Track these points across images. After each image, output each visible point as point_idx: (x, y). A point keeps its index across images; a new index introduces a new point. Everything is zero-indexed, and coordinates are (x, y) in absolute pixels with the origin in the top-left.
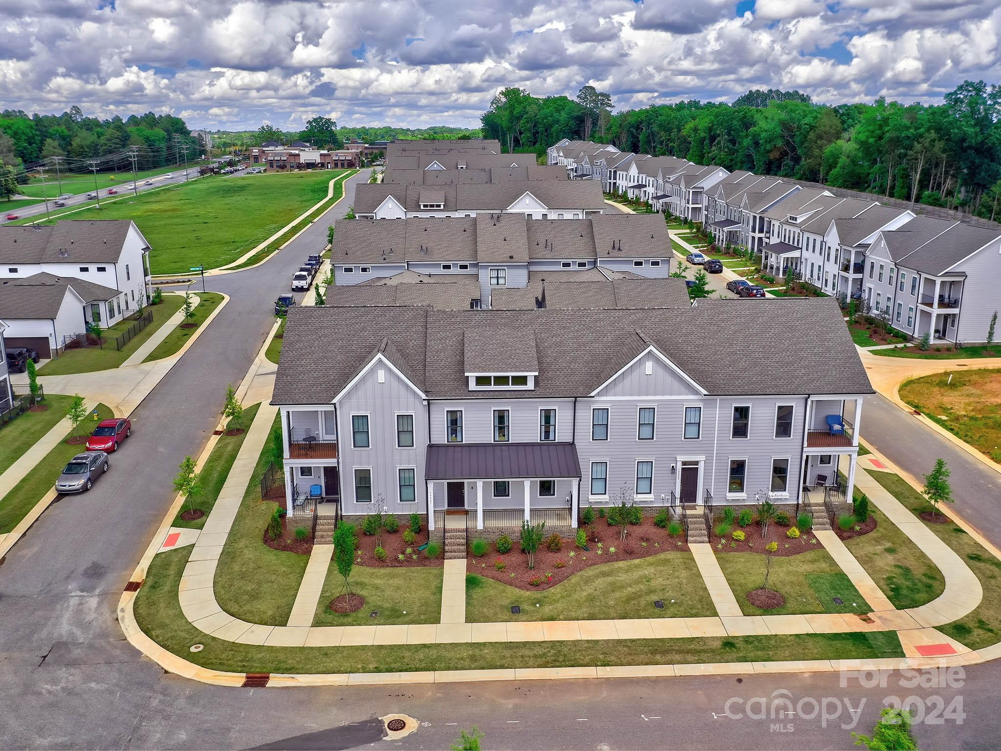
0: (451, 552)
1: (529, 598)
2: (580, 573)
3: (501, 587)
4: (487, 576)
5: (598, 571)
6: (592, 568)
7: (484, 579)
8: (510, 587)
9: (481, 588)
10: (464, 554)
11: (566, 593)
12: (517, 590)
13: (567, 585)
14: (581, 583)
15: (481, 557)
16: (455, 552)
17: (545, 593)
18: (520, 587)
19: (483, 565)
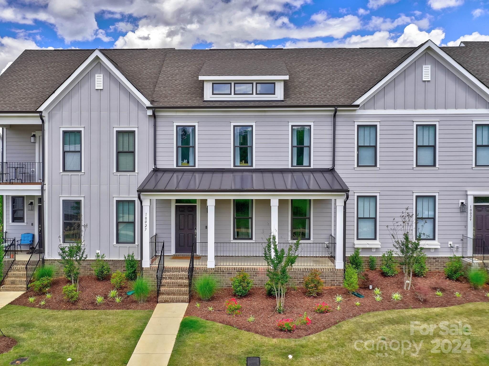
0: (168, 294)
1: (275, 347)
2: (354, 319)
3: (233, 332)
4: (214, 320)
5: (382, 318)
6: (371, 314)
7: (209, 323)
8: (246, 332)
9: (202, 332)
10: (187, 297)
11: (335, 342)
12: (258, 337)
13: (336, 332)
14: (359, 330)
15: (209, 300)
16: (174, 294)
17: (303, 341)
18: (263, 333)
19: (211, 309)
